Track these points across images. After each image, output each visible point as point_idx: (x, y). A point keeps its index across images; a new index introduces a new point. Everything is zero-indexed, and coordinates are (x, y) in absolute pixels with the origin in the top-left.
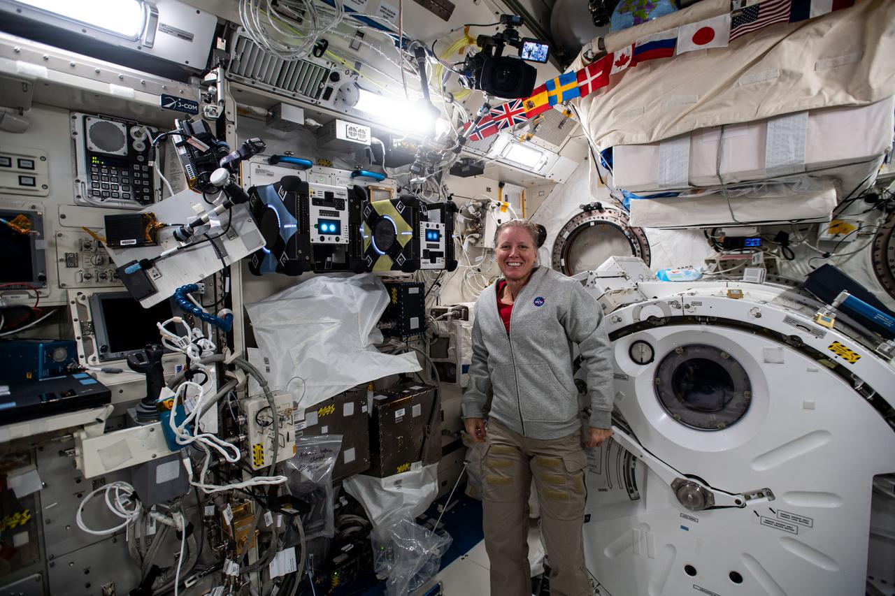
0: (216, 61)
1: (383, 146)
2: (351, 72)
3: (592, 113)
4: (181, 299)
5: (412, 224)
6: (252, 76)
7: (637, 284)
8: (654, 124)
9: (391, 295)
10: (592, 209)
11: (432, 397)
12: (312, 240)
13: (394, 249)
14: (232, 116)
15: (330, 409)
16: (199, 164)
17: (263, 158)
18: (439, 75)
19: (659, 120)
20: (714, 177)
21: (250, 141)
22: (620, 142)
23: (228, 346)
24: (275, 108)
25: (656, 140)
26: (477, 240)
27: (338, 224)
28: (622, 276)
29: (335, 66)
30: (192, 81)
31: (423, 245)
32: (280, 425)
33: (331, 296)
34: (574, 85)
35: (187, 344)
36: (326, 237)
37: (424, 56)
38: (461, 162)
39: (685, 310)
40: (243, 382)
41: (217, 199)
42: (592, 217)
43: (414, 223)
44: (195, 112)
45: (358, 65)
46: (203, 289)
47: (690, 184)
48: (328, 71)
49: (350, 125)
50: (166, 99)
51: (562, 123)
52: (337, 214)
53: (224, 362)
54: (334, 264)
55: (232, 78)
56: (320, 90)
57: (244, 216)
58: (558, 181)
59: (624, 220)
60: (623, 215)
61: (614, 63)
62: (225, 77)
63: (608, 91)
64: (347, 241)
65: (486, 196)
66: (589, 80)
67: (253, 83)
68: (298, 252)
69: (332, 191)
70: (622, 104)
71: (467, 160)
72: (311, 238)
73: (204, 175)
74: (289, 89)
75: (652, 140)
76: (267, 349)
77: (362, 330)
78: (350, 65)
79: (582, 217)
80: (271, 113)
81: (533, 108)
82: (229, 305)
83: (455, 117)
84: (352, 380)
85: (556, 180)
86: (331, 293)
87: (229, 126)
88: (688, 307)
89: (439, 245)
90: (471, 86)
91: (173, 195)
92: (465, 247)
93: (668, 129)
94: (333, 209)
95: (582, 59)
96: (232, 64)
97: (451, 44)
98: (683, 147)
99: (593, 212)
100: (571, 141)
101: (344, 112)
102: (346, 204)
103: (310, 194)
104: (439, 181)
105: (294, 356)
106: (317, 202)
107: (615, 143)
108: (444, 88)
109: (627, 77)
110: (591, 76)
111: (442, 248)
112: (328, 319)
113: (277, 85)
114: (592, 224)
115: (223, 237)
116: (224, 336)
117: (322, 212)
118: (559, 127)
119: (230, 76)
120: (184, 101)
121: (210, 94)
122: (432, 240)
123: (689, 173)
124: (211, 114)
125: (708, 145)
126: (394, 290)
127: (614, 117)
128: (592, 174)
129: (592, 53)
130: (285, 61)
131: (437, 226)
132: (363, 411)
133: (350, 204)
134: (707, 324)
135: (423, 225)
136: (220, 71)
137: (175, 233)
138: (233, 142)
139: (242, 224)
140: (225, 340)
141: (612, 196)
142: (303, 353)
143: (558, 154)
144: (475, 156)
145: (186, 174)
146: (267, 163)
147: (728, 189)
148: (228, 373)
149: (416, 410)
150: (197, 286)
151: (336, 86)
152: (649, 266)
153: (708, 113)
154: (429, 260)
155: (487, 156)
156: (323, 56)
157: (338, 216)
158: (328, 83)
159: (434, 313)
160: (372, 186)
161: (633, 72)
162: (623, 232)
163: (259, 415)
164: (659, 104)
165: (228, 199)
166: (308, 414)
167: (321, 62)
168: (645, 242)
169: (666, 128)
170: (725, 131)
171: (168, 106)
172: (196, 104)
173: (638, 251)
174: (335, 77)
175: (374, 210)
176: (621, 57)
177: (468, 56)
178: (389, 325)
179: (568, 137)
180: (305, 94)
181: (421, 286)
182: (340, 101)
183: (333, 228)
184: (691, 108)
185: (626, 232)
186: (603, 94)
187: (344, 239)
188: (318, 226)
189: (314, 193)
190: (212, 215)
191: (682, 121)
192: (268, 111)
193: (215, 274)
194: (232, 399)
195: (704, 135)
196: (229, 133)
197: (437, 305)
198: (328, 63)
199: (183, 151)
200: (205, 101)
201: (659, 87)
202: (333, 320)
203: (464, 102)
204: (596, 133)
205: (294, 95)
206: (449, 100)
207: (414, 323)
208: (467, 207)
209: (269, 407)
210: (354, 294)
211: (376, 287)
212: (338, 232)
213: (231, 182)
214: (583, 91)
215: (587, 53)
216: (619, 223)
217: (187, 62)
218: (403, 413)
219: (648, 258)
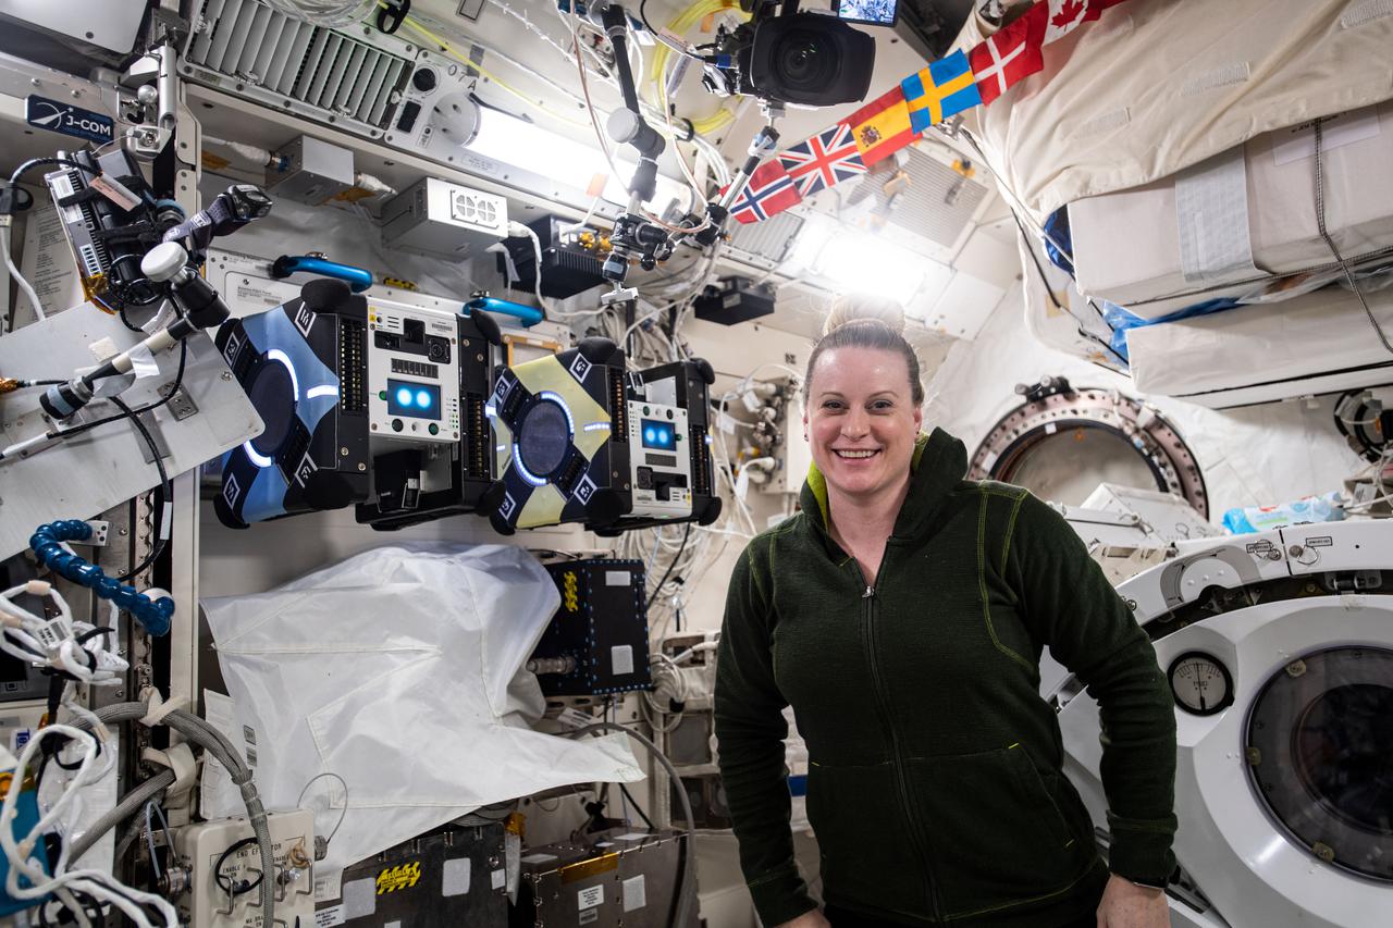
0: (157, 33)
1: (536, 240)
2: (460, 70)
3: (1013, 138)
4: (49, 545)
5: (609, 407)
6: (237, 73)
7: (1173, 545)
8: (1154, 141)
9: (562, 590)
10: (1047, 393)
11: (673, 856)
12: (375, 427)
13: (567, 470)
14: (188, 154)
15: (409, 875)
16: (111, 242)
17: (255, 263)
18: (658, 77)
19: (1165, 132)
20: (1315, 241)
21: (235, 189)
22: (1081, 191)
23: (155, 685)
24: (287, 148)
25: (1164, 174)
26: (769, 475)
27: (435, 391)
28: (1135, 526)
29: (425, 55)
30: (100, 77)
31: (637, 456)
32: (278, 895)
33: (415, 586)
34: (965, 80)
35: (62, 637)
36: (407, 421)
37: (624, 24)
38: (720, 285)
39: (1293, 561)
40: (187, 778)
41: (154, 319)
42: (1048, 413)
43: (614, 402)
44: (104, 140)
45: (477, 53)
46: (104, 534)
47: (1259, 266)
48: (408, 66)
49: (460, 191)
50: (38, 106)
51: (952, 192)
52: (433, 372)
53: (143, 721)
54: (425, 496)
55: (191, 75)
56: (391, 108)
57: (212, 366)
58: (956, 333)
59: (1129, 412)
60: (1124, 402)
61: (1050, 21)
62: (178, 74)
63: (1044, 84)
64: (456, 435)
65: (786, 370)
66: (999, 66)
67: (240, 87)
68: (340, 453)
69: (419, 318)
70: (1079, 108)
71: (734, 281)
72: (372, 422)
73: (123, 266)
74: (320, 104)
75: (1155, 176)
76: (251, 707)
77: (492, 675)
78: (461, 54)
79: (1023, 414)
80: (278, 160)
81: (878, 142)
82: (163, 578)
83: (701, 177)
84: (467, 794)
85: (953, 331)
86: (415, 580)
87: (184, 175)
88: (1297, 552)
89: (674, 458)
90: (730, 86)
91: (42, 318)
92: (741, 488)
93: (1188, 148)
94: (424, 359)
95: (977, 21)
96: (194, 40)
97: (684, 9)
98: (1232, 181)
99: (1050, 400)
100: (978, 233)
101: (447, 161)
102: (454, 349)
103: (370, 322)
104: (669, 332)
105: (319, 731)
106: (385, 340)
107: (1071, 196)
108: (673, 107)
109: (1084, 48)
110: (1003, 56)
111: (683, 466)
112: (406, 642)
113: (294, 94)
114: (1051, 429)
115: (161, 413)
116: (145, 661)
117: (398, 365)
118: (947, 201)
119: (188, 70)
120: (80, 114)
121: (142, 104)
122: (657, 445)
123: (1251, 239)
124: (142, 144)
125: (1288, 171)
126: (571, 578)
127: (1062, 140)
128: (1031, 289)
129: (1000, 6)
130: (317, 29)
131: (670, 414)
132: (495, 886)
133: (462, 350)
134: (1358, 592)
135: (635, 410)
136: (167, 51)
137: (44, 400)
138: (191, 203)
139: (209, 386)
140: (148, 669)
141: (1082, 334)
142: (341, 723)
143: (951, 266)
144: (751, 271)
145: (81, 266)
146: (265, 274)
147: (1356, 272)
148: (151, 754)
149: (635, 891)
150: (90, 530)
151: (427, 101)
152: (1207, 517)
153: (1279, 97)
154: (654, 492)
155: (778, 270)
156: (398, 32)
157: (436, 376)
158: (410, 94)
159: (671, 650)
160: (511, 336)
161: (1095, 37)
162: (1128, 439)
163: (225, 865)
164: (1163, 96)
165: (180, 316)
166: (350, 884)
167: (393, 45)
168: (1188, 462)
169: (1184, 145)
170: (1324, 134)
171: (44, 121)
172: (109, 122)
173: (1174, 485)
174: (425, 81)
175: (519, 384)
176: (1063, 7)
177: (722, 29)
178: (559, 665)
179: (969, 227)
180: (357, 117)
181: (637, 568)
182: (436, 135)
183: (424, 400)
184: (1236, 94)
185: (1137, 440)
186: (1033, 94)
187: (449, 429)
188: (389, 396)
189: (379, 320)
190: (142, 354)
191: (1220, 123)
192: (272, 154)
193: (133, 501)
194: (156, 824)
195: (1275, 150)
196: (184, 188)
197: (678, 629)
198: (409, 49)
199: (75, 215)
200: (130, 117)
201: (1159, 60)
202: (418, 645)
203: (719, 142)
204: (1026, 180)
205: (332, 119)
206: (684, 134)
207: (622, 659)
208: (741, 396)
209: (254, 840)
210: (472, 587)
211: (525, 574)
212: (434, 412)
213: (189, 276)
214: (986, 91)
215: (986, 7)
216: (1115, 421)
217: (90, 35)
218: (600, 899)
219: (1201, 501)
